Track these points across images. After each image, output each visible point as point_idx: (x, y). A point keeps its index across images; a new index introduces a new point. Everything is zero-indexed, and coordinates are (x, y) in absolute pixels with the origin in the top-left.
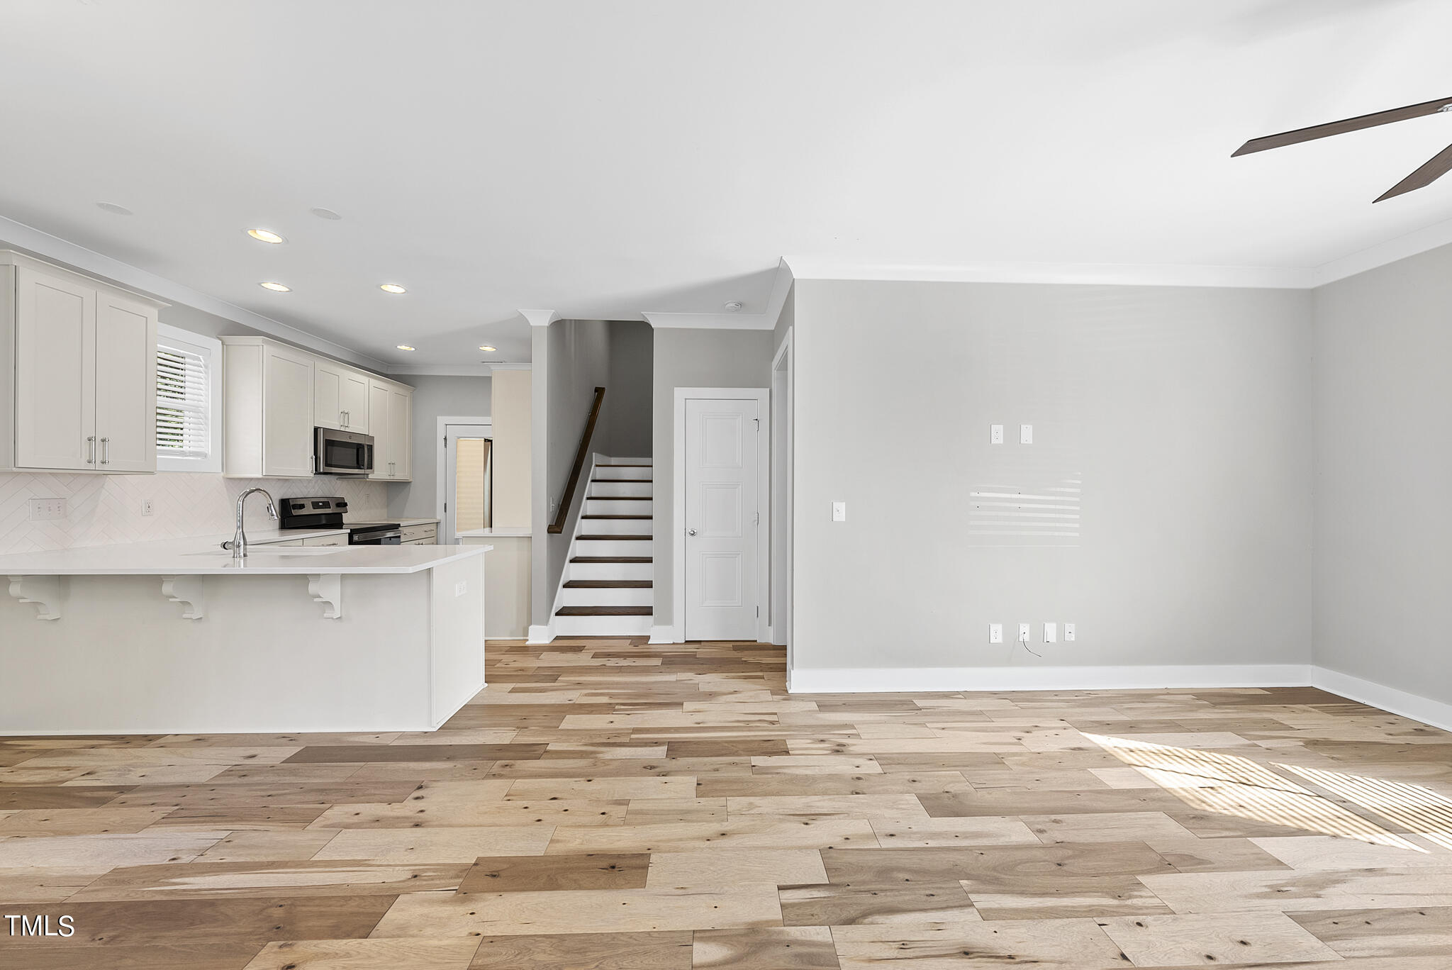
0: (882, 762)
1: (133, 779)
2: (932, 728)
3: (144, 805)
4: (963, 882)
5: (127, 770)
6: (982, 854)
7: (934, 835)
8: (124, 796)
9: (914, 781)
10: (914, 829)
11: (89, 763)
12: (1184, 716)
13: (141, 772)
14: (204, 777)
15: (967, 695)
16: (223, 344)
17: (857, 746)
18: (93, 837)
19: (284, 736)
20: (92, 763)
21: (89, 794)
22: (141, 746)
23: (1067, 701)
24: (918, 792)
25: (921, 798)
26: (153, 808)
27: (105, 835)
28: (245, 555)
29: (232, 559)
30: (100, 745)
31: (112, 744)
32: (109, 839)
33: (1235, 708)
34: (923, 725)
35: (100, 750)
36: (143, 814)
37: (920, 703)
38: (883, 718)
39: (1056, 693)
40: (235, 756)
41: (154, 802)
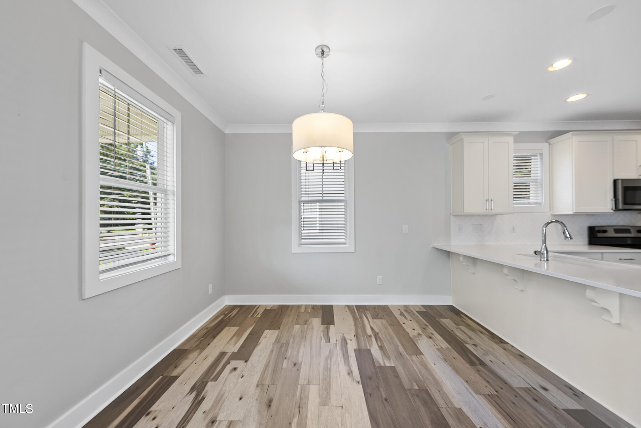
1: (487, 359)
3: (485, 380)
5: (486, 353)
8: (480, 367)
11: (478, 340)
13: (492, 358)
14: (516, 383)
16: (549, 144)
18: (462, 381)
19: (571, 388)
20: (478, 341)
21: (470, 356)
22: (497, 343)
26: (487, 385)
27: (465, 384)
28: (547, 260)
29: (540, 261)
30: (484, 333)
31: (488, 335)
32: (466, 388)
35: (483, 335)
36: (482, 383)
40: (536, 381)
41: (490, 381)
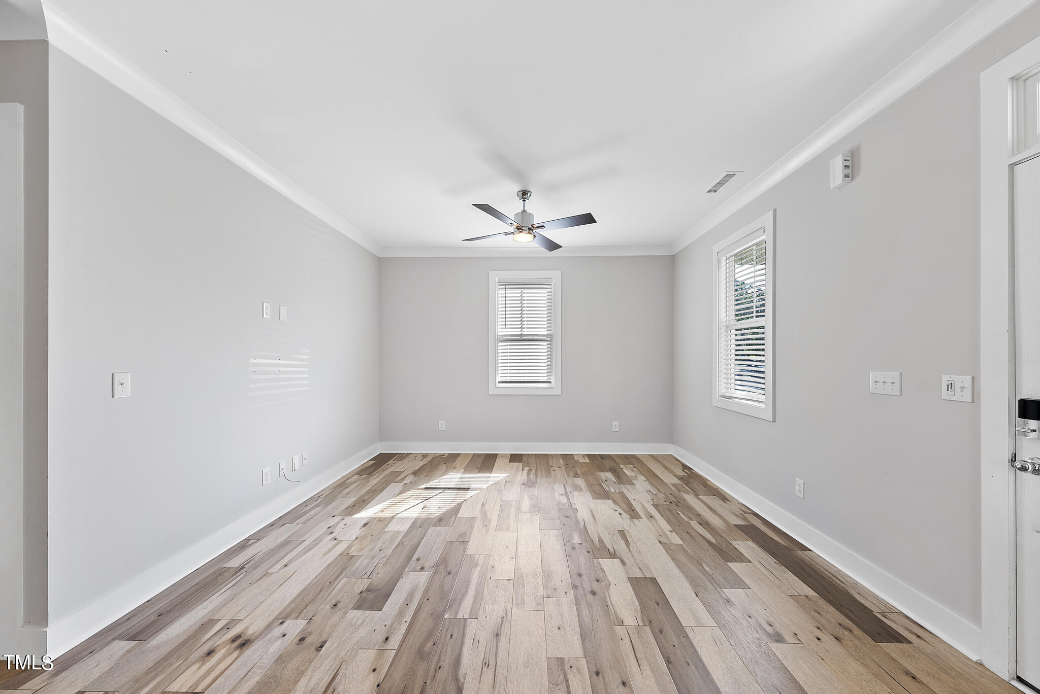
0: (294, 616)
2: (278, 570)
4: (446, 616)
6: (428, 599)
7: (401, 614)
9: (335, 605)
10: (388, 623)
12: (369, 486)
15: (258, 536)
17: (251, 625)
23: (318, 505)
24: (351, 606)
25: (358, 607)
33: (377, 473)
34: (266, 574)
37: (235, 562)
38: (228, 594)
39: (305, 504)
